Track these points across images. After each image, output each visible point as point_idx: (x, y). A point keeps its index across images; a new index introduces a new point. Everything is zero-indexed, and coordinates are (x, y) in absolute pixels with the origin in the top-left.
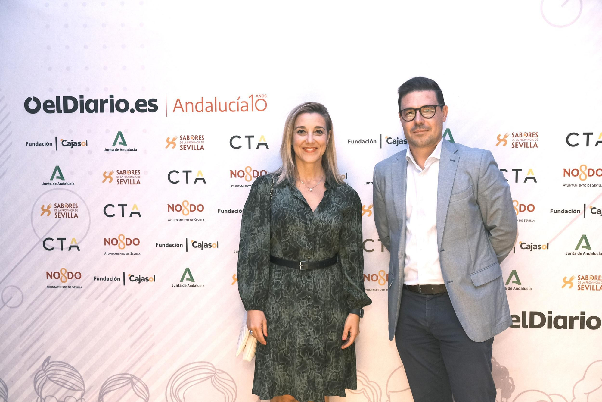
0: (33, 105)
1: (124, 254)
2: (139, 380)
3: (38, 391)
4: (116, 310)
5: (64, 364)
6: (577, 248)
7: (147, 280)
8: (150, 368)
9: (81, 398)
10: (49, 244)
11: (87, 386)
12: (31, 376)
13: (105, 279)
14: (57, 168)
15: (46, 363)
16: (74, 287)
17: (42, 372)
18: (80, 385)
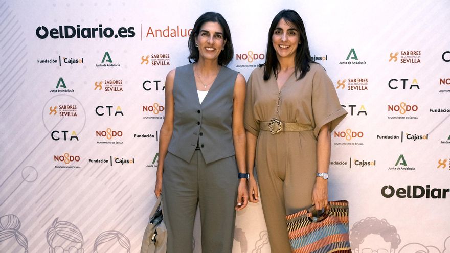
0: (42, 32)
1: (111, 143)
2: (123, 235)
3: (49, 243)
4: (106, 184)
5: (68, 223)
7: (128, 162)
9: (81, 248)
10: (56, 135)
11: (85, 239)
12: (45, 232)
13: (97, 161)
14: (61, 79)
15: (55, 223)
16: (74, 167)
17: (53, 229)
18: (80, 238)
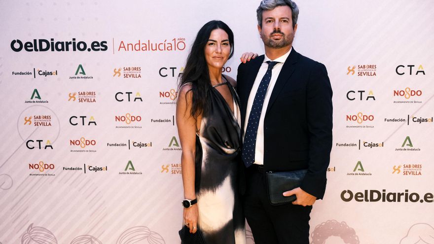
0: (17, 46)
1: (84, 151)
4: (79, 190)
5: (43, 229)
6: (403, 146)
7: (101, 169)
8: (104, 231)
10: (31, 144)
12: (20, 238)
13: (71, 169)
14: (36, 91)
15: (30, 229)
16: (49, 175)
17: (27, 234)
